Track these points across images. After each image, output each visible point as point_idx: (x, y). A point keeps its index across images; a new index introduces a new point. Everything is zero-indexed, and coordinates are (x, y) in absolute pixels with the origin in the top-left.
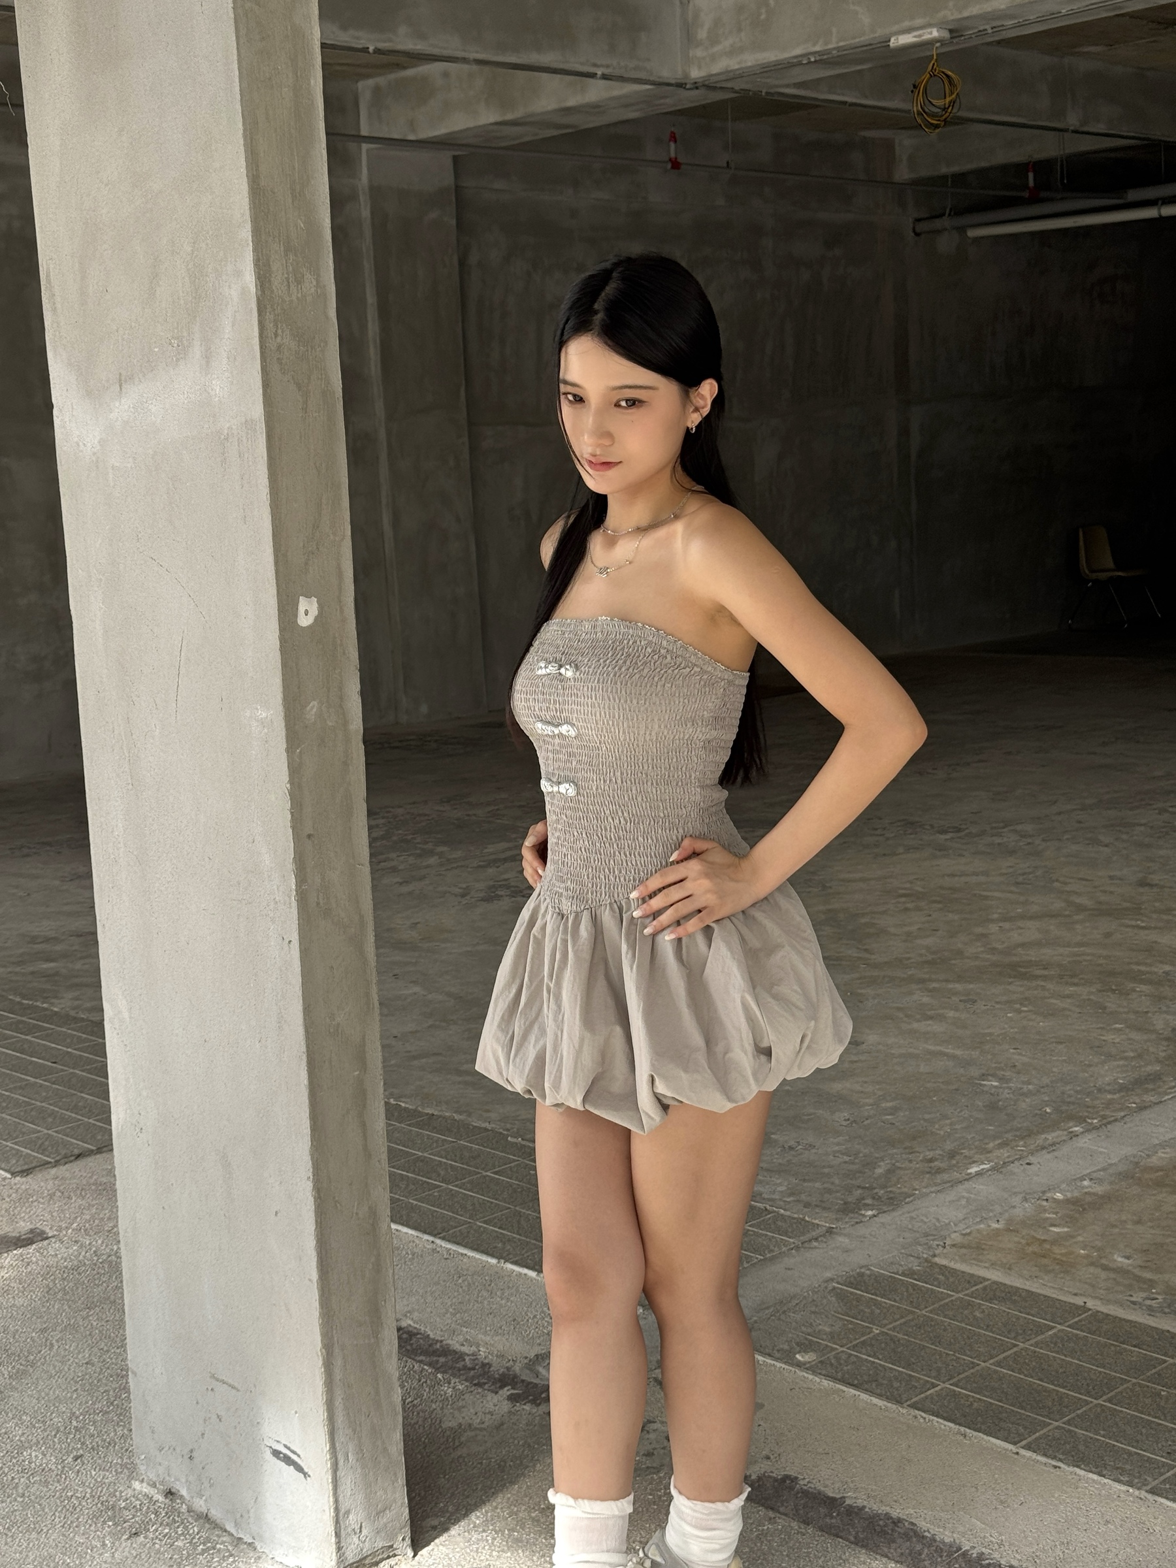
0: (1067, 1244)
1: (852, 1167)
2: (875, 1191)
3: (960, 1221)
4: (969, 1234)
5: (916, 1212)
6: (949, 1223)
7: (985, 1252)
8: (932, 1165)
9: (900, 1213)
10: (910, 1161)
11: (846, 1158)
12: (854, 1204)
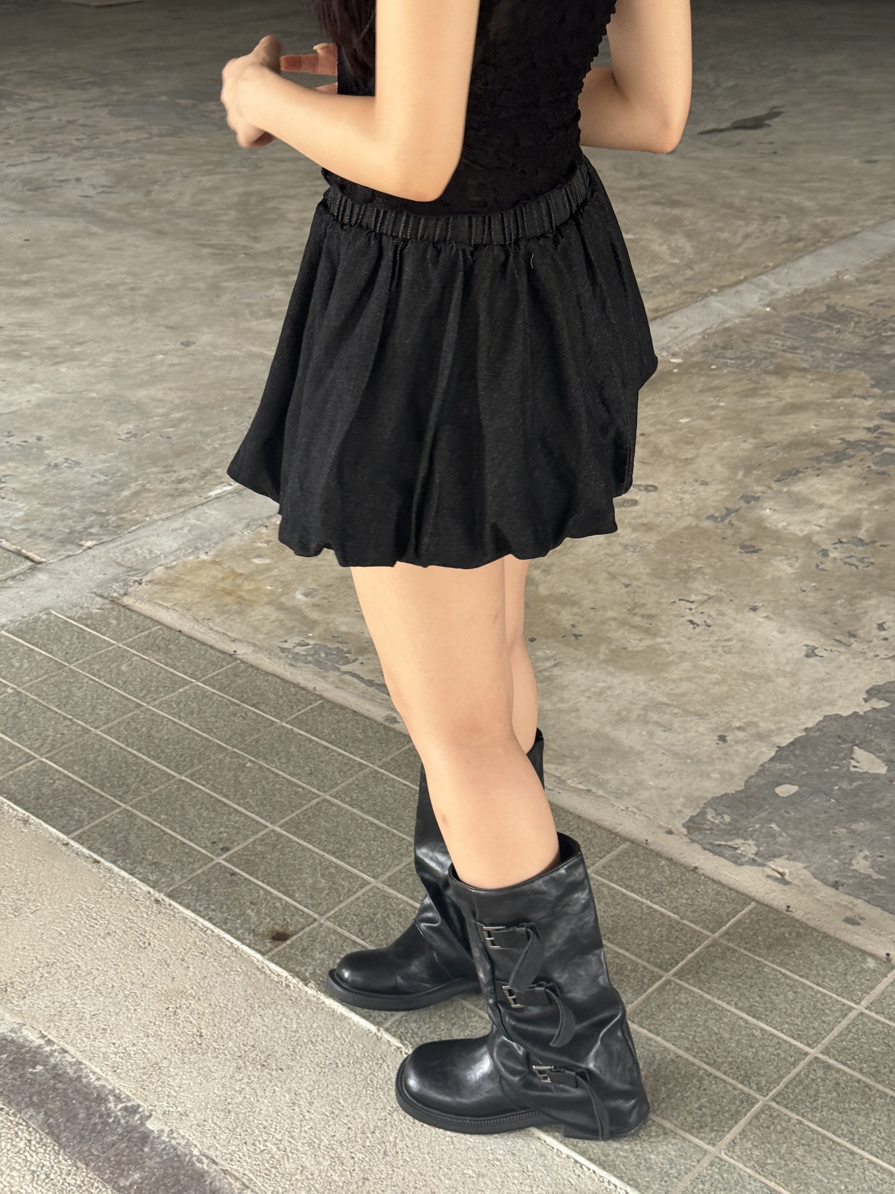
0: (260, 578)
1: (104, 489)
2: (108, 518)
3: (171, 553)
4: (172, 568)
5: (133, 543)
6: (160, 556)
7: (177, 590)
8: (180, 486)
9: (118, 543)
10: (162, 482)
11: (103, 478)
12: (79, 532)
